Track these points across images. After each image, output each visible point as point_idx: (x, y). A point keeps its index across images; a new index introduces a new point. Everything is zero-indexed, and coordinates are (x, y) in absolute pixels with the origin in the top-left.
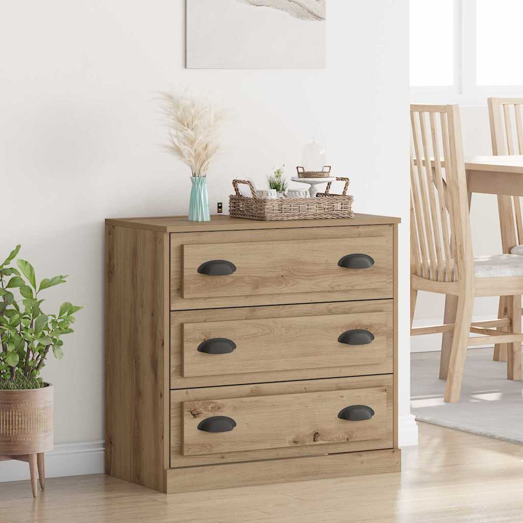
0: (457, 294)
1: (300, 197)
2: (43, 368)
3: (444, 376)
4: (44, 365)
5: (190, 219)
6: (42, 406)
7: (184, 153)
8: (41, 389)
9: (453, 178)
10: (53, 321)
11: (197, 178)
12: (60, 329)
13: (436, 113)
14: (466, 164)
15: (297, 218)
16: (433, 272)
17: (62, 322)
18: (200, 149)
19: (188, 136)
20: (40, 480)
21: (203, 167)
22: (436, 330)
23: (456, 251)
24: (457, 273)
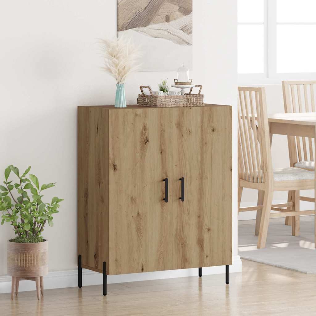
0: (264, 190)
1: (176, 95)
2: (43, 231)
3: (257, 234)
4: (43, 230)
5: (116, 106)
6: (42, 252)
7: (113, 72)
8: (42, 243)
9: (262, 127)
10: (48, 207)
11: (119, 84)
12: (52, 211)
13: (253, 92)
14: (268, 119)
15: (174, 106)
16: (251, 178)
17: (52, 207)
18: (121, 69)
19: (115, 62)
20: (41, 290)
21: (122, 79)
22: (253, 209)
23: (263, 166)
24: (264, 178)
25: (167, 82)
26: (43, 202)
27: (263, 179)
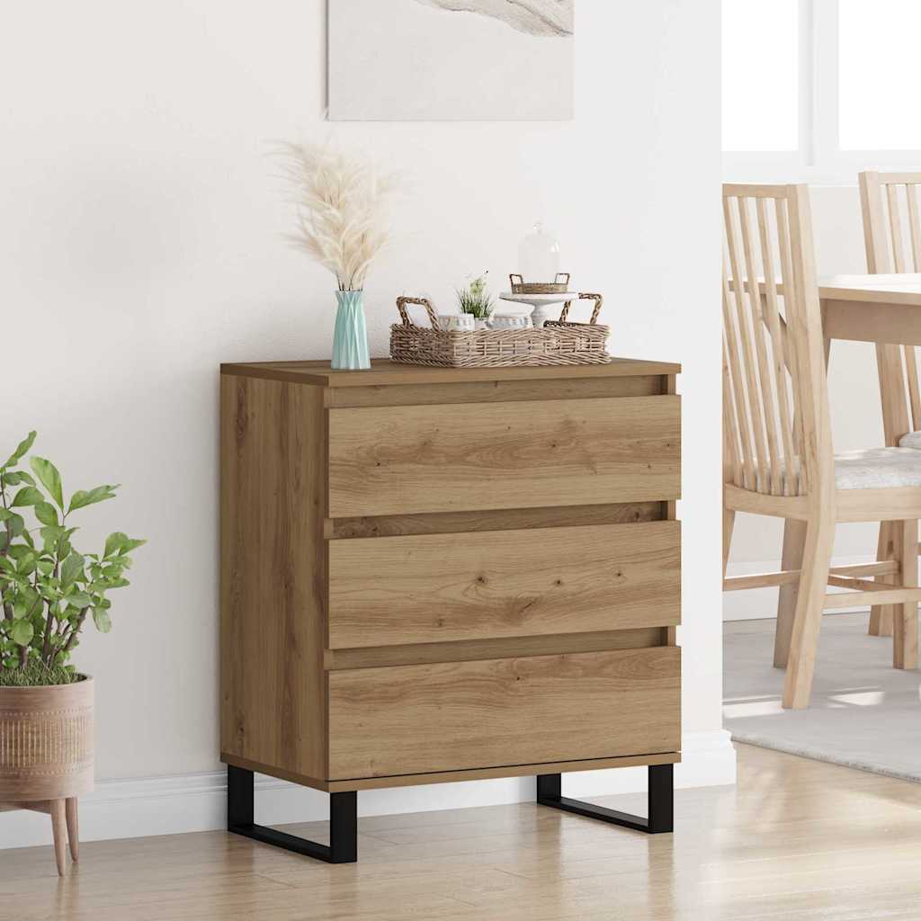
0: (804, 517)
1: (516, 327)
2: (76, 648)
3: (781, 662)
4: (77, 643)
5: (334, 365)
6: (74, 715)
7: (324, 249)
8: (73, 685)
9: (798, 313)
10: (93, 565)
11: (347, 293)
12: (105, 579)
13: (768, 199)
14: (820, 288)
15: (510, 363)
16: (762, 479)
17: (108, 567)
18: (351, 243)
19: (332, 219)
20: (71, 845)
21: (357, 275)
22: (768, 581)
23: (803, 441)
24: (804, 481)
25: (485, 284)
26: (76, 549)
27: (802, 482)
